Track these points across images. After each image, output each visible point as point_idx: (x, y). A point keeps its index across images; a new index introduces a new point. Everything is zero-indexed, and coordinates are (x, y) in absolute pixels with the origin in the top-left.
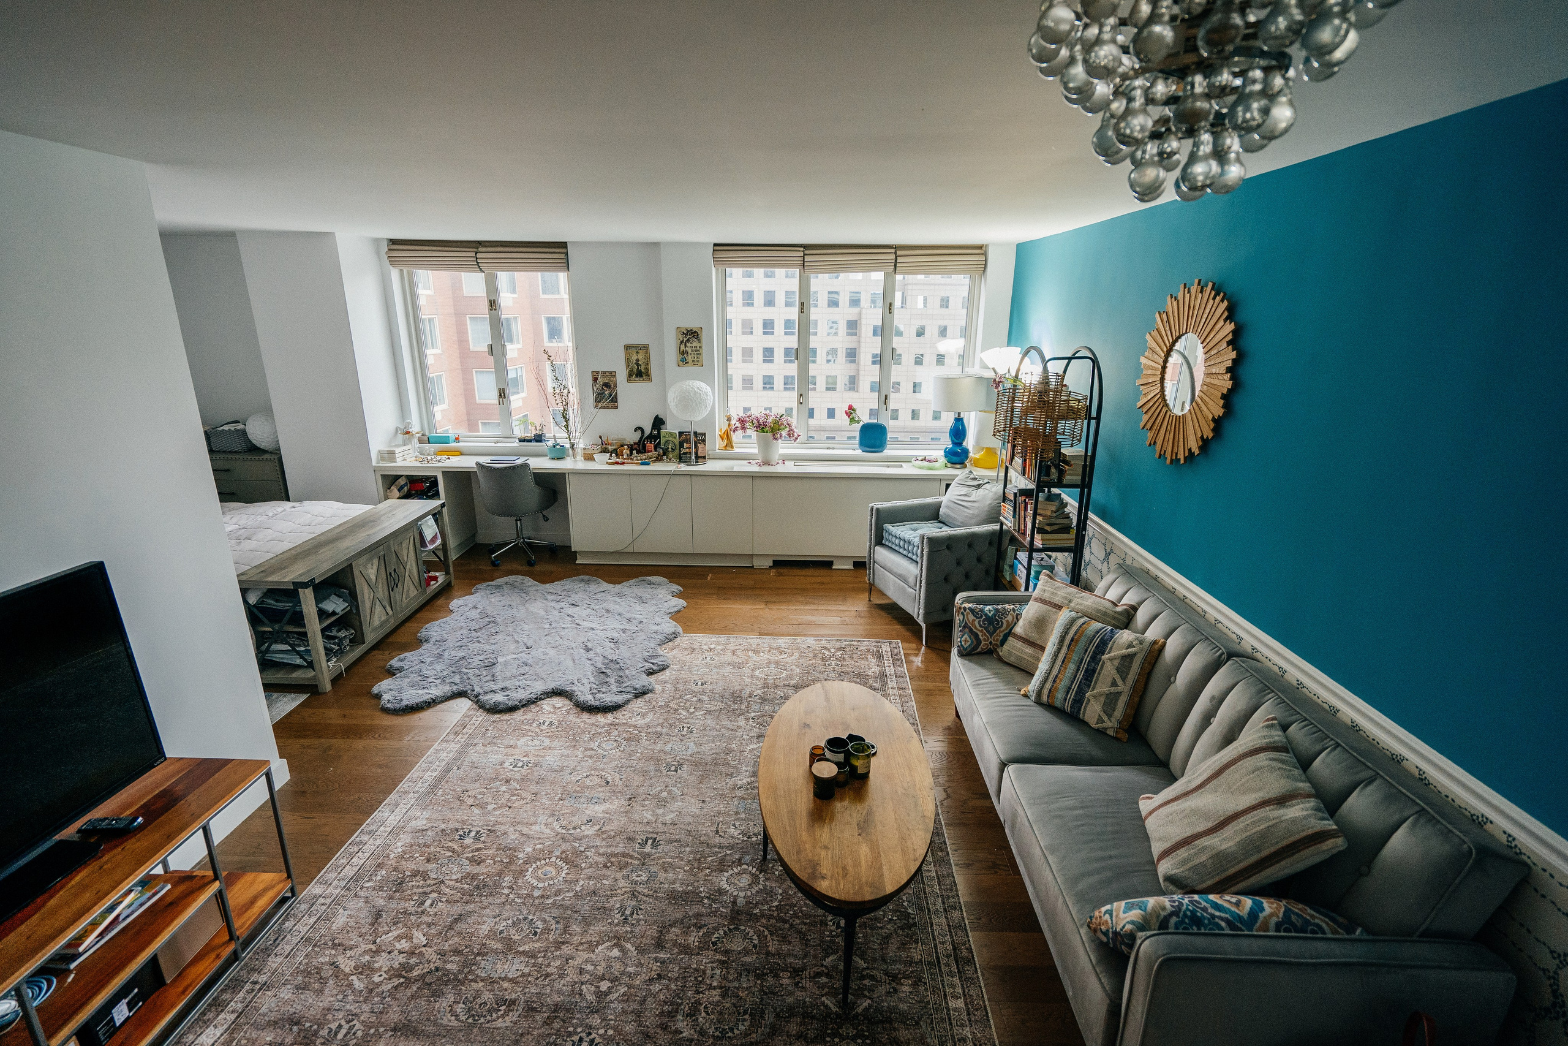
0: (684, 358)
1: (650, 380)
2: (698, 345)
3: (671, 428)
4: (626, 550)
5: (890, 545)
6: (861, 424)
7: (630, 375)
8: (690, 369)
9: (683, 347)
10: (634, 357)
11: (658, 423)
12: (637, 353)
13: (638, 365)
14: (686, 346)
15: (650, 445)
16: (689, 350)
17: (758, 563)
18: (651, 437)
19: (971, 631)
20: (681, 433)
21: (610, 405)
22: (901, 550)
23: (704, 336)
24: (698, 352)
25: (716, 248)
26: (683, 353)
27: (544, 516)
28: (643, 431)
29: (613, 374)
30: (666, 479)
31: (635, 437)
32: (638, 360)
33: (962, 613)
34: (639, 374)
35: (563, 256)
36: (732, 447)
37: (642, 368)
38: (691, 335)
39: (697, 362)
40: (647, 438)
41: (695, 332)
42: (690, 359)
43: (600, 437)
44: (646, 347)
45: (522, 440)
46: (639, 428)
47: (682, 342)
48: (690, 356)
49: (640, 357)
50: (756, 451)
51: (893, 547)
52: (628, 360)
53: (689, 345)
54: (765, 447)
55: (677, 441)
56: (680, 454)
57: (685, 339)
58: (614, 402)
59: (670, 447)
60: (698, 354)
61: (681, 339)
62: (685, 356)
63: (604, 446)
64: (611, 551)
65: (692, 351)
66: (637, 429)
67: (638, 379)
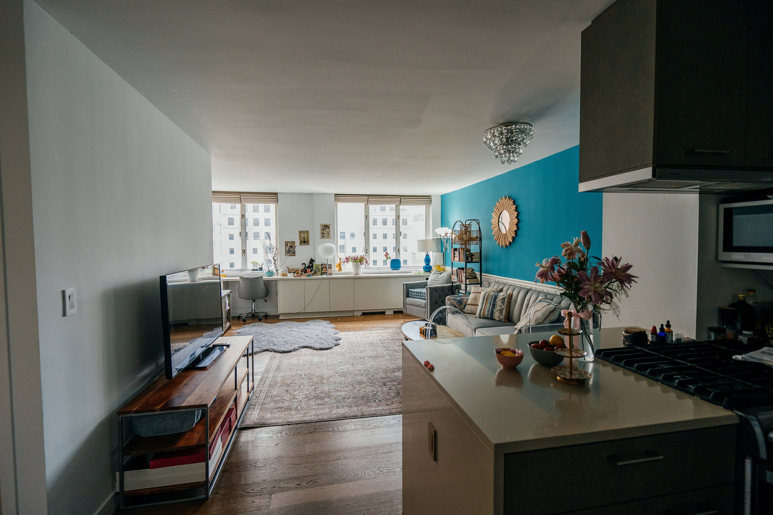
0: (323, 235)
1: (309, 244)
2: (329, 230)
3: (317, 262)
4: (302, 312)
5: (412, 296)
6: (391, 259)
7: (301, 243)
8: (325, 240)
9: (323, 232)
10: (303, 236)
11: (312, 261)
12: (304, 234)
13: (304, 238)
14: (324, 231)
15: (308, 270)
16: (325, 233)
17: (356, 314)
18: (309, 267)
19: (454, 305)
20: (322, 265)
21: (292, 254)
22: (417, 297)
23: (331, 227)
24: (329, 233)
25: (336, 195)
26: (323, 234)
27: (265, 300)
28: (305, 265)
29: (293, 242)
30: (319, 281)
31: (303, 267)
32: (304, 237)
33: (450, 300)
34: (305, 242)
35: (276, 198)
36: (341, 270)
37: (306, 240)
38: (326, 227)
39: (328, 237)
40: (307, 267)
41: (328, 226)
42: (325, 236)
43: (288, 268)
44: (308, 232)
45: (253, 270)
46: (304, 264)
47: (322, 230)
49: (305, 235)
50: (353, 271)
51: (414, 296)
52: (300, 237)
54: (357, 268)
55: (320, 268)
56: (321, 273)
57: (324, 228)
58: (294, 254)
59: (317, 270)
60: (329, 234)
61: (322, 228)
62: (324, 235)
63: (290, 271)
64: (295, 312)
65: (326, 233)
66: (303, 264)
67: (304, 244)
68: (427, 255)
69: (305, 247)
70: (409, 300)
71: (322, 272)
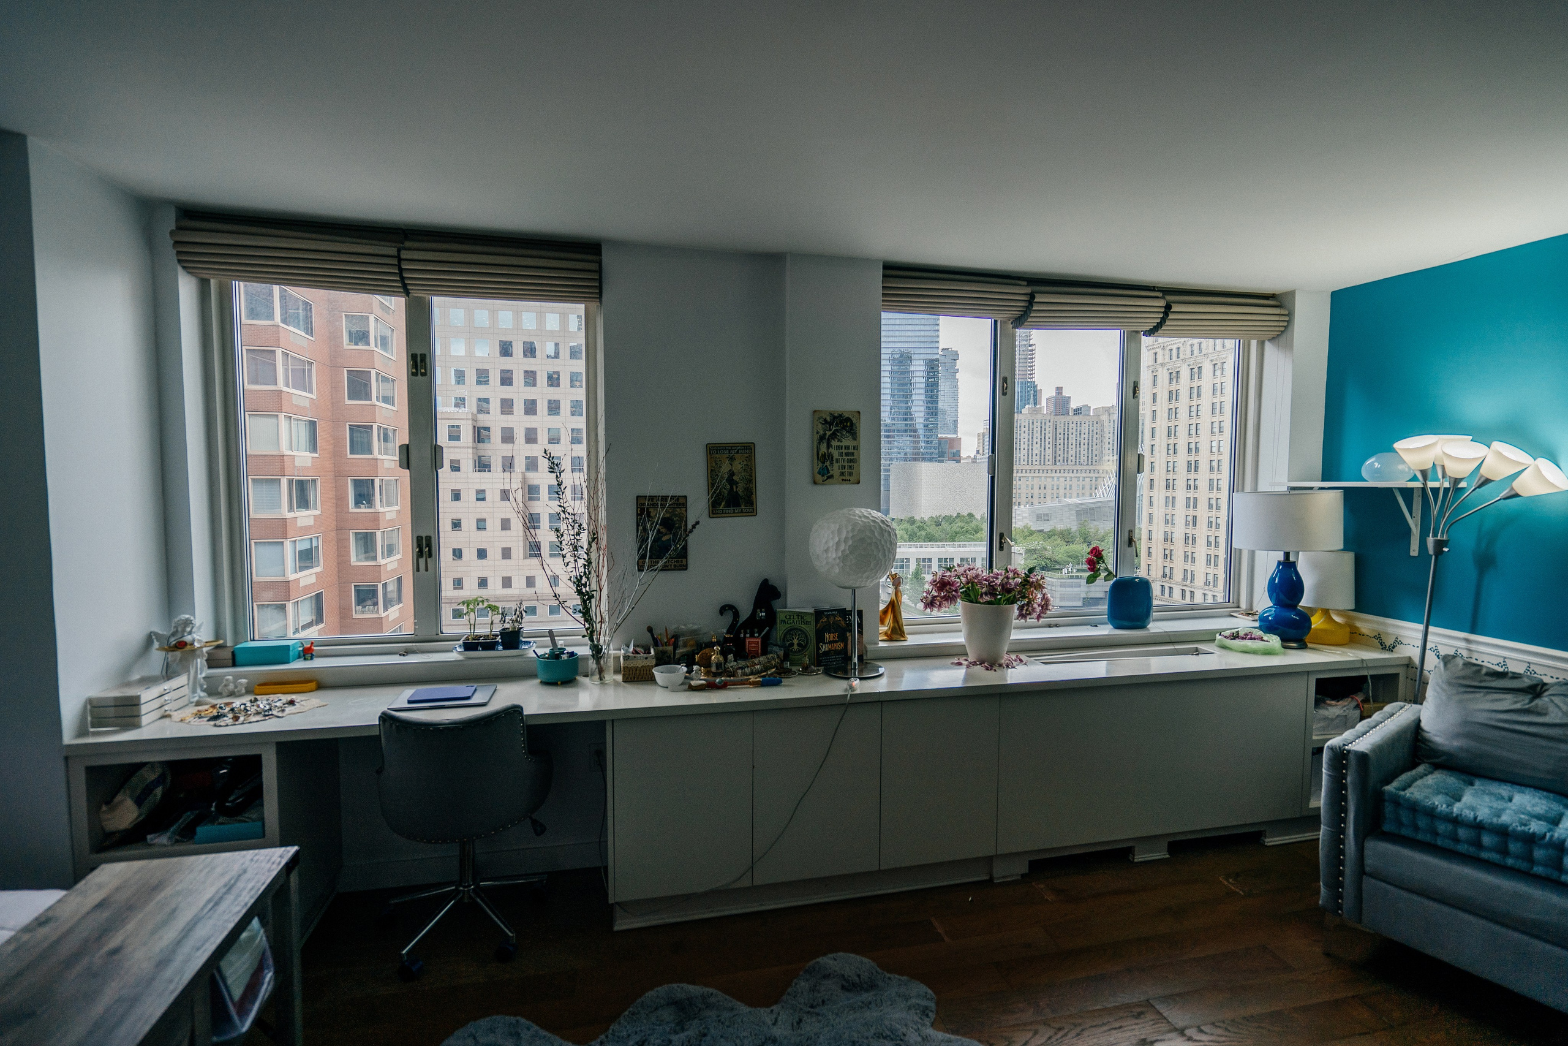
0: (824, 468)
1: (754, 512)
2: (854, 443)
3: (795, 601)
4: (738, 885)
7: (715, 503)
8: (838, 490)
9: (823, 448)
10: (725, 468)
12: (732, 459)
13: (731, 481)
14: (829, 446)
15: (753, 642)
16: (835, 454)
17: (1001, 872)
18: (752, 624)
20: (815, 614)
21: (673, 563)
23: (863, 428)
24: (851, 457)
25: (889, 272)
26: (823, 458)
27: (535, 823)
28: (736, 614)
29: (680, 502)
32: (732, 474)
34: (734, 501)
35: (594, 266)
36: (904, 634)
37: (740, 489)
38: (839, 426)
39: (850, 476)
41: (848, 419)
42: (835, 470)
43: (650, 630)
44: (748, 449)
45: (469, 646)
47: (822, 438)
48: (836, 465)
49: (737, 466)
52: (712, 473)
53: (834, 443)
55: (811, 630)
56: (824, 659)
57: (828, 433)
58: (680, 562)
59: (796, 641)
60: (852, 461)
61: (822, 432)
62: (828, 463)
63: (661, 648)
64: (701, 890)
65: (841, 454)
66: (723, 609)
67: (731, 510)
68: (1288, 566)
69: (733, 525)
70: (1379, 851)
71: (818, 649)
